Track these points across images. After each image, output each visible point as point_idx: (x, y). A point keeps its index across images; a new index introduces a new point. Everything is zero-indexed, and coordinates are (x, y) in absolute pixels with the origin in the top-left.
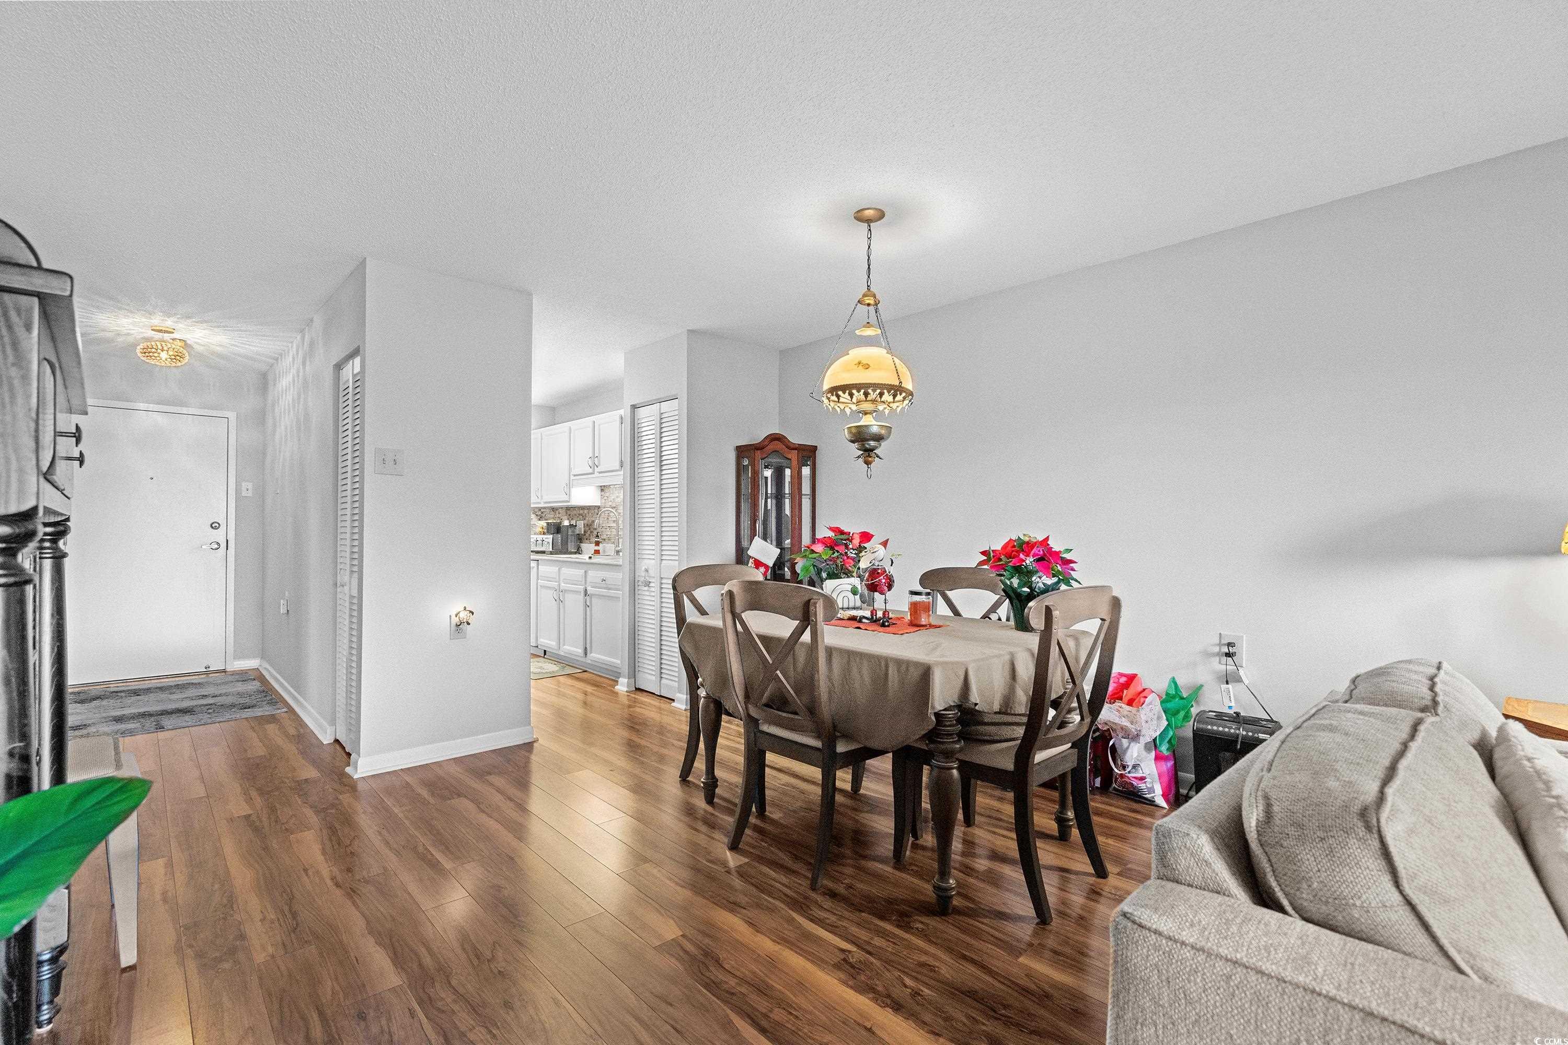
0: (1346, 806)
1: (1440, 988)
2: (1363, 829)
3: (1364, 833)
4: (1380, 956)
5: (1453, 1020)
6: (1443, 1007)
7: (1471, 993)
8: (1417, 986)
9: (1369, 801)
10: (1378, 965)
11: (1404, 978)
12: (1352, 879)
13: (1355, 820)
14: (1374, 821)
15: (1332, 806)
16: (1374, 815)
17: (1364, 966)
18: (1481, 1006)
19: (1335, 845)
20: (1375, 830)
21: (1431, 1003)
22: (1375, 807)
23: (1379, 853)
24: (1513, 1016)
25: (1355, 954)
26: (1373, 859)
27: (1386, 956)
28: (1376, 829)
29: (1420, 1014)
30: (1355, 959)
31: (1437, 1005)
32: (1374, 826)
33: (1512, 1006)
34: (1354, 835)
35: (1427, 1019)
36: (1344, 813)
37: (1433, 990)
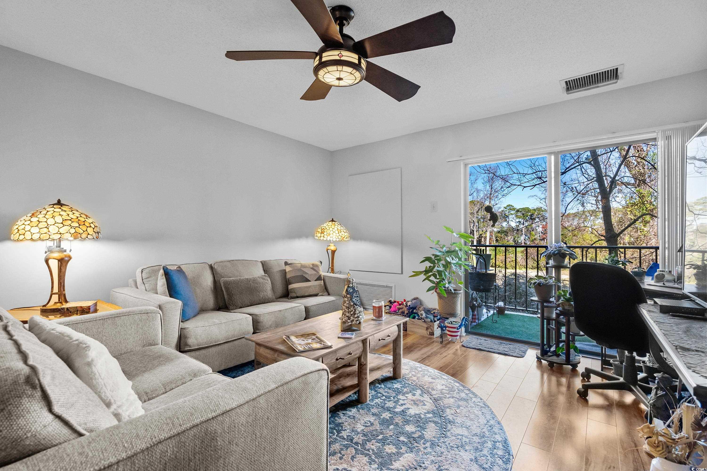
0: (15, 382)
1: (86, 447)
2: (31, 389)
3: (31, 392)
4: (49, 455)
5: (99, 456)
6: (92, 454)
7: (98, 439)
8: (76, 454)
9: (28, 372)
10: (52, 460)
11: (68, 455)
12: (25, 423)
13: (24, 387)
14: (37, 382)
15: (5, 386)
16: (36, 378)
17: (46, 466)
18: (105, 441)
19: (13, 409)
20: (38, 387)
21: (87, 457)
22: (33, 374)
23: (41, 398)
24: (117, 435)
25: (36, 464)
26: (38, 403)
27: (51, 453)
28: (39, 385)
29: (85, 465)
30: (39, 466)
31: (90, 455)
32: (37, 384)
33: (114, 432)
34: (25, 396)
35: (89, 466)
36: (15, 386)
37: (84, 450)
